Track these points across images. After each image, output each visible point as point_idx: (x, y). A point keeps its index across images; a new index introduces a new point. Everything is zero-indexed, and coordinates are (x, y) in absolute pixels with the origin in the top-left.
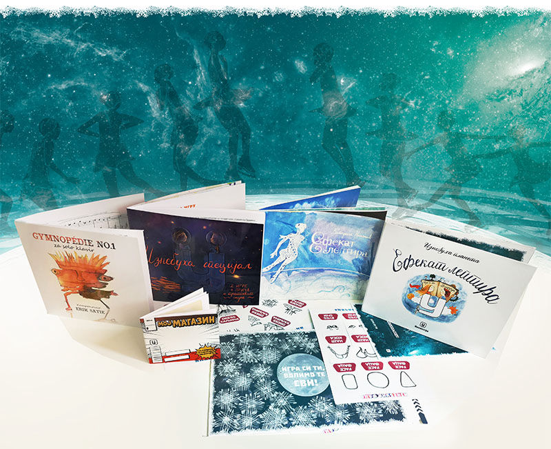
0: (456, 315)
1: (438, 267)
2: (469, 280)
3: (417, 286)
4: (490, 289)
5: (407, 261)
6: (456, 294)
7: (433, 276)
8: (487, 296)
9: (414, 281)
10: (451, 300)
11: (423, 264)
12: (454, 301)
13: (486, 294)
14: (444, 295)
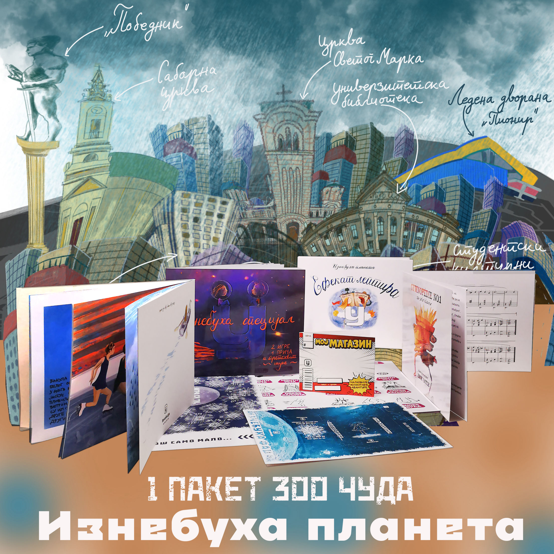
0: (375, 317)
1: (348, 281)
2: (374, 284)
3: (338, 302)
4: (390, 287)
5: (324, 283)
6: (369, 298)
7: (347, 289)
9: (335, 299)
11: (337, 282)
13: (389, 292)
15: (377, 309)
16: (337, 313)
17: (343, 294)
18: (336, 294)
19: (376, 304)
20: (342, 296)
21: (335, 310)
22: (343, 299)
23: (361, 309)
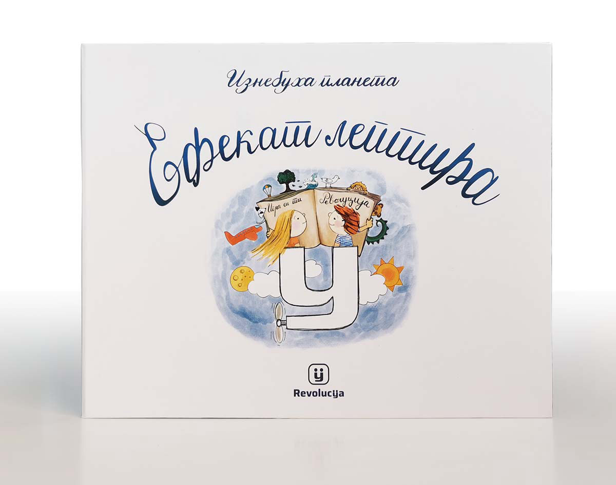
0: (405, 288)
1: (289, 140)
2: (394, 150)
3: (251, 233)
4: (461, 158)
5: (192, 151)
6: (376, 211)
7: (287, 177)
8: (462, 184)
9: (235, 218)
10: (370, 240)
11: (244, 146)
12: (377, 239)
13: (457, 180)
14: (342, 232)
15: (411, 256)
16: (248, 276)
17: (271, 199)
18: (242, 199)
19: (406, 231)
20: (264, 205)
21: (237, 263)
22: (270, 216)
23: (345, 258)
